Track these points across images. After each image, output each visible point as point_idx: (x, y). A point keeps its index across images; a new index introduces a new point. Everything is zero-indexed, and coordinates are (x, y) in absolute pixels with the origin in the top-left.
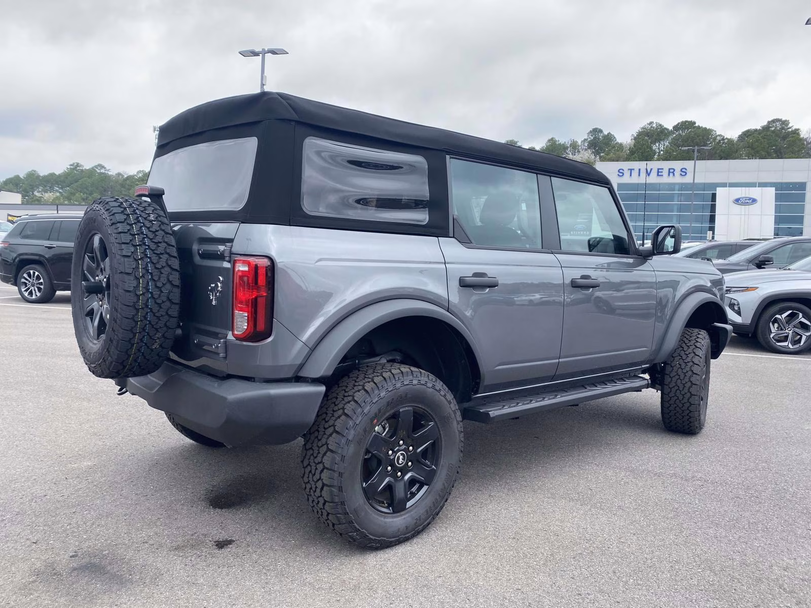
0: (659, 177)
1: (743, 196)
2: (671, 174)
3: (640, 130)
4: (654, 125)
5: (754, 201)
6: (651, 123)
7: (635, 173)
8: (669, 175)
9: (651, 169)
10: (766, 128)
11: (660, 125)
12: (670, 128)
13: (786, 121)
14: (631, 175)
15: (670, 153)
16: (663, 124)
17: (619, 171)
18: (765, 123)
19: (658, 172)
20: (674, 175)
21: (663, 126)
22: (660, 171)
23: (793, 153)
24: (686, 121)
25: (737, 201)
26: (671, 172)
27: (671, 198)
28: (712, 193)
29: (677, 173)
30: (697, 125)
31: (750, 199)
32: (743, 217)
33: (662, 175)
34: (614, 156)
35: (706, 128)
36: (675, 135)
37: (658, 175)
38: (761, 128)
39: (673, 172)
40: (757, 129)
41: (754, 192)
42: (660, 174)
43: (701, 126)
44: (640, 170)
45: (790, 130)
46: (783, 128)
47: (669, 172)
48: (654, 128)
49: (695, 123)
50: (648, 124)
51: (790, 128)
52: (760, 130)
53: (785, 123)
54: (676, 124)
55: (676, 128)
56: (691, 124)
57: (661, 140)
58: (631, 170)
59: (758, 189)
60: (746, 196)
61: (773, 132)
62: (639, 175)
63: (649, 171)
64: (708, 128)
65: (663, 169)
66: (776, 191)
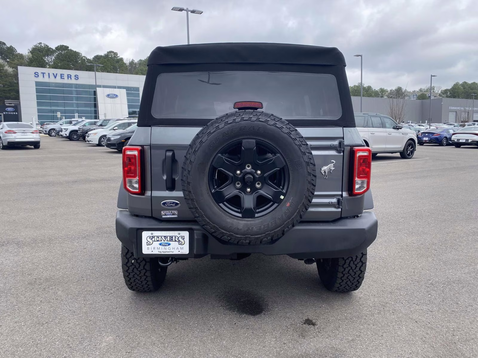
0: (62, 80)
1: (111, 93)
2: (69, 78)
3: (34, 47)
4: (43, 45)
5: (117, 96)
6: (40, 43)
7: (46, 76)
8: (68, 78)
9: (57, 74)
10: (106, 56)
11: (47, 45)
12: (54, 48)
13: (116, 53)
14: (44, 77)
15: (57, 64)
16: (48, 45)
17: (35, 74)
18: (106, 53)
19: (61, 76)
20: (71, 79)
21: (49, 46)
22: (62, 75)
23: (123, 71)
24: (63, 46)
25: (108, 96)
26: (69, 76)
27: (71, 92)
28: (94, 91)
29: (73, 77)
30: (69, 48)
31: (115, 95)
32: (112, 104)
33: (64, 78)
34: (18, 62)
35: (76, 51)
36: (57, 53)
37: (61, 78)
38: (104, 55)
39: (70, 77)
40: (102, 56)
41: (116, 91)
42: (62, 77)
43: (72, 49)
44: (49, 74)
45: (119, 58)
46: (115, 57)
47: (68, 77)
48: (42, 47)
49: (68, 47)
50: (38, 44)
51: (118, 57)
52: (103, 56)
53: (116, 54)
54: (57, 46)
55: (58, 48)
56: (65, 48)
57: (49, 55)
58: (43, 73)
59: (117, 90)
60: (113, 93)
61: (111, 58)
62: (49, 77)
63: (55, 75)
64: (77, 52)
65: (64, 74)
66: (126, 91)
